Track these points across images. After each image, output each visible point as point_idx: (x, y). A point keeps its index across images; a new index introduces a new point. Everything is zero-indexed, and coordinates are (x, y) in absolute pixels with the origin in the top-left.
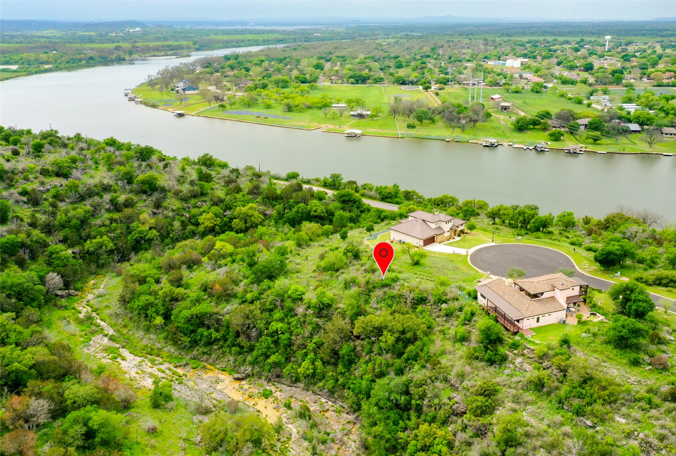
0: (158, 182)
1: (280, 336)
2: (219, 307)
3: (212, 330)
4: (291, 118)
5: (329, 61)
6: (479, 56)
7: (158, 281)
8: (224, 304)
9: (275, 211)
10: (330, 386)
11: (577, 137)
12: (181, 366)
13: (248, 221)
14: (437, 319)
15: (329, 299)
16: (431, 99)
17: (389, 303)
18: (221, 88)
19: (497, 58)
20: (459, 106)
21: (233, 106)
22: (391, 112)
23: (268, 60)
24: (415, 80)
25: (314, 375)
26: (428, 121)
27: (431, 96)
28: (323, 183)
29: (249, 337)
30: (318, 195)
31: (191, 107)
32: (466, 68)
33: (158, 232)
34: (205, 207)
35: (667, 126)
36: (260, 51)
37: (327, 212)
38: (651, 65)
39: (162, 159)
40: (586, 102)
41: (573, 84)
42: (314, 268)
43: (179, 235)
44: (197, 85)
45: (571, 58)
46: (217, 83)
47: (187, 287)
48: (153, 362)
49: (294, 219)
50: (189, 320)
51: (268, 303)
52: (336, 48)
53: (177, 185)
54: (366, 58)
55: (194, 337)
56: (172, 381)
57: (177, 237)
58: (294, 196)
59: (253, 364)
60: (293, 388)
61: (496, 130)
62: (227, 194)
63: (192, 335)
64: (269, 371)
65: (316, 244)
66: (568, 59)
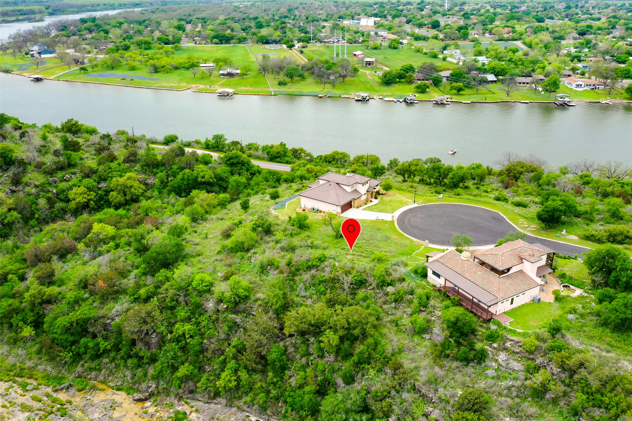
0: (14, 155)
1: (188, 341)
2: (105, 308)
3: (99, 339)
4: (158, 79)
5: (190, 23)
6: (334, 16)
7: (22, 278)
8: (111, 304)
9: (157, 180)
10: (261, 401)
11: (442, 88)
12: (62, 389)
13: (128, 193)
14: (385, 307)
15: (245, 290)
16: (297, 57)
17: (322, 290)
18: (80, 51)
19: (351, 17)
20: (327, 62)
21: (95, 69)
22: (260, 70)
23: (127, 22)
24: (278, 39)
25: (238, 387)
26: (299, 78)
27: (296, 54)
28: (205, 146)
29: (148, 345)
30: (203, 158)
31: (50, 71)
32: (324, 27)
33: (20, 213)
34: (74, 180)
35: (520, 76)
36: (118, 14)
37: (215, 177)
38: (489, 22)
39: (17, 128)
40: (441, 56)
41: (424, 40)
42: (219, 249)
43: (47, 215)
44: (53, 48)
45: (419, 17)
46: (75, 46)
47: (61, 283)
48: (24, 386)
49: (179, 187)
50: (67, 330)
51: (168, 300)
52: (194, 11)
53: (38, 157)
54: (226, 20)
55: (77, 350)
56: (53, 413)
57: (45, 217)
58: (177, 161)
59: (157, 378)
60: (212, 406)
61: (366, 85)
62: (99, 164)
63: (74, 347)
64: (180, 387)
65: (214, 217)
66: (416, 17)
